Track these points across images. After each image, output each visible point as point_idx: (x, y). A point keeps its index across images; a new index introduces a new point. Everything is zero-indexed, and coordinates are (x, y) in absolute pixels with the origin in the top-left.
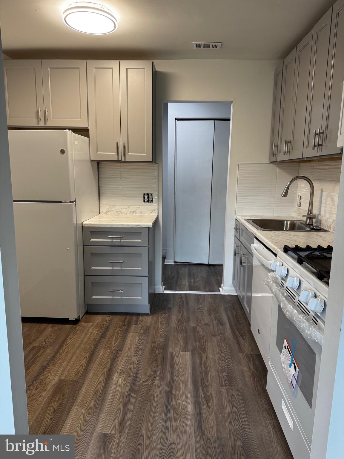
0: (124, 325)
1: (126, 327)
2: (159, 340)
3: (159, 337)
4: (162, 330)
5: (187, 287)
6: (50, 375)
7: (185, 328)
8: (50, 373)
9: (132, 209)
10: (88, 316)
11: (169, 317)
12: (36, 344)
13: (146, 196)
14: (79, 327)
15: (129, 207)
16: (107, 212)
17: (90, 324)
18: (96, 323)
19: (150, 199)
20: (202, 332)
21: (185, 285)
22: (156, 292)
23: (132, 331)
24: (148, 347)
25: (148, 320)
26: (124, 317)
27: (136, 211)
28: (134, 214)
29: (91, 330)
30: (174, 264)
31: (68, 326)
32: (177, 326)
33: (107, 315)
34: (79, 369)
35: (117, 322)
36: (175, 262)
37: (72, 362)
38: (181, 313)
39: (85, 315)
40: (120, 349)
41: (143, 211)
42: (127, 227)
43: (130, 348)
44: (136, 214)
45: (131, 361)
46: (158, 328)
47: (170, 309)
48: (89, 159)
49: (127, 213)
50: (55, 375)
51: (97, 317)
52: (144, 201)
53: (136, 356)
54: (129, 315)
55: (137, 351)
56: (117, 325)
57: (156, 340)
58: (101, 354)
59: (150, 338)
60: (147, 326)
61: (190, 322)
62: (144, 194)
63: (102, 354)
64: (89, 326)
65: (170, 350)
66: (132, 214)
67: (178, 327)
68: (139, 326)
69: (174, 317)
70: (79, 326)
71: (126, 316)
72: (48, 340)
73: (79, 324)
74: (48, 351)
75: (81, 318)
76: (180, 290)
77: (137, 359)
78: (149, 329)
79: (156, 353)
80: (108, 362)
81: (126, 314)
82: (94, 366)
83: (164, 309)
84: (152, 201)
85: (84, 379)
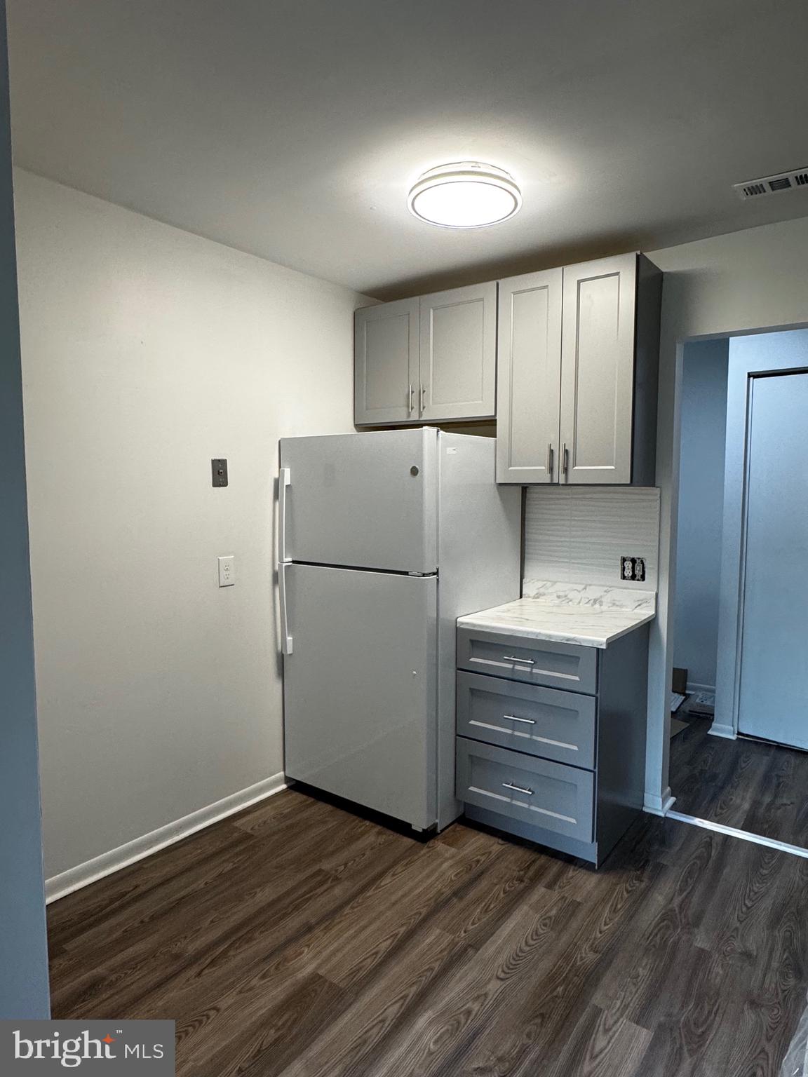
0: (521, 880)
1: (522, 886)
2: (584, 955)
3: (586, 946)
4: (607, 927)
5: (740, 816)
6: (306, 950)
7: (676, 943)
8: (308, 946)
9: (594, 592)
10: (459, 828)
11: (645, 894)
12: (326, 865)
13: (628, 564)
14: (427, 850)
15: (585, 588)
16: (537, 596)
17: (453, 850)
18: (466, 852)
19: (638, 572)
20: (719, 978)
21: (738, 807)
22: (645, 809)
23: (530, 902)
24: (546, 965)
25: (589, 885)
26: (534, 856)
27: (603, 599)
28: (597, 606)
29: (446, 865)
30: (734, 737)
31: (408, 842)
32: (653, 929)
33: (499, 837)
34: (365, 962)
35: (510, 866)
36: (739, 733)
37: (362, 936)
38: (685, 894)
39: (456, 824)
40: (476, 944)
41: (619, 601)
42: (547, 639)
43: (499, 951)
44: (602, 607)
45: (482, 992)
46: (600, 916)
47: (659, 870)
48: (493, 481)
49: (579, 603)
50: (314, 957)
51: (477, 837)
52: (624, 577)
53: (502, 980)
54: (547, 854)
55: (511, 967)
56: (505, 875)
57: (575, 953)
58: (428, 941)
59: (565, 938)
60: (573, 902)
61: (696, 931)
62: (624, 560)
63: (433, 940)
64: (447, 855)
65: (597, 999)
66: (592, 605)
67: (656, 935)
68: (555, 895)
69: (661, 898)
70: (428, 847)
71: (538, 856)
72: (352, 862)
73: (431, 843)
74: (337, 891)
75: (442, 831)
76: (716, 819)
77: (498, 992)
78: (574, 911)
79: (555, 994)
80: (432, 969)
81: (542, 850)
82: (396, 969)
83: (643, 868)
84: (643, 578)
85: (357, 994)
